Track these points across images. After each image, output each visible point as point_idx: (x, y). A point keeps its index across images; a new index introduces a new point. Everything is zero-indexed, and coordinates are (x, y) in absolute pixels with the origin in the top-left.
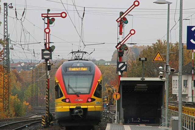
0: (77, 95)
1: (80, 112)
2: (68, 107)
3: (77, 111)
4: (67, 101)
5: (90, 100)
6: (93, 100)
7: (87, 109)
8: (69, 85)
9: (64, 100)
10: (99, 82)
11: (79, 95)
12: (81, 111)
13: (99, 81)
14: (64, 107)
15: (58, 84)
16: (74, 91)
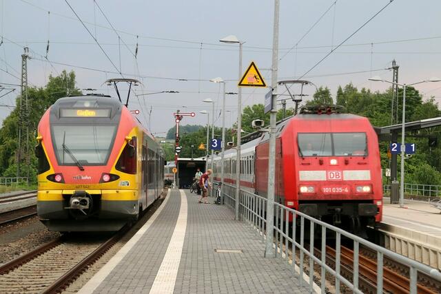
0: (81, 166)
1: (83, 202)
2: (60, 192)
3: (76, 200)
4: (58, 178)
5: (106, 178)
6: (114, 178)
7: (99, 196)
8: (64, 146)
9: (52, 178)
10: (127, 140)
11: (84, 167)
12: (85, 201)
13: (130, 137)
14: (51, 192)
15: (41, 144)
16: (73, 158)
